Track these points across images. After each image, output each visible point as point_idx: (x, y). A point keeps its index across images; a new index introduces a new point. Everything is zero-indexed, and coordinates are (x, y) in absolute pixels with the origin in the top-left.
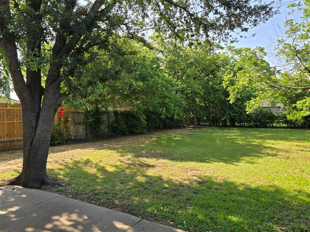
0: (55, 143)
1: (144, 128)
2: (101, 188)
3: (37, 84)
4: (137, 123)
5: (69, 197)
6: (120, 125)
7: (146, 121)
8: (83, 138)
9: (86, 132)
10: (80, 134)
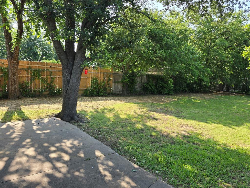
0: (100, 95)
1: (172, 90)
2: (105, 127)
3: (71, 50)
4: (165, 85)
5: (81, 130)
6: (150, 86)
7: (173, 84)
8: (120, 93)
9: (123, 89)
10: (118, 90)
